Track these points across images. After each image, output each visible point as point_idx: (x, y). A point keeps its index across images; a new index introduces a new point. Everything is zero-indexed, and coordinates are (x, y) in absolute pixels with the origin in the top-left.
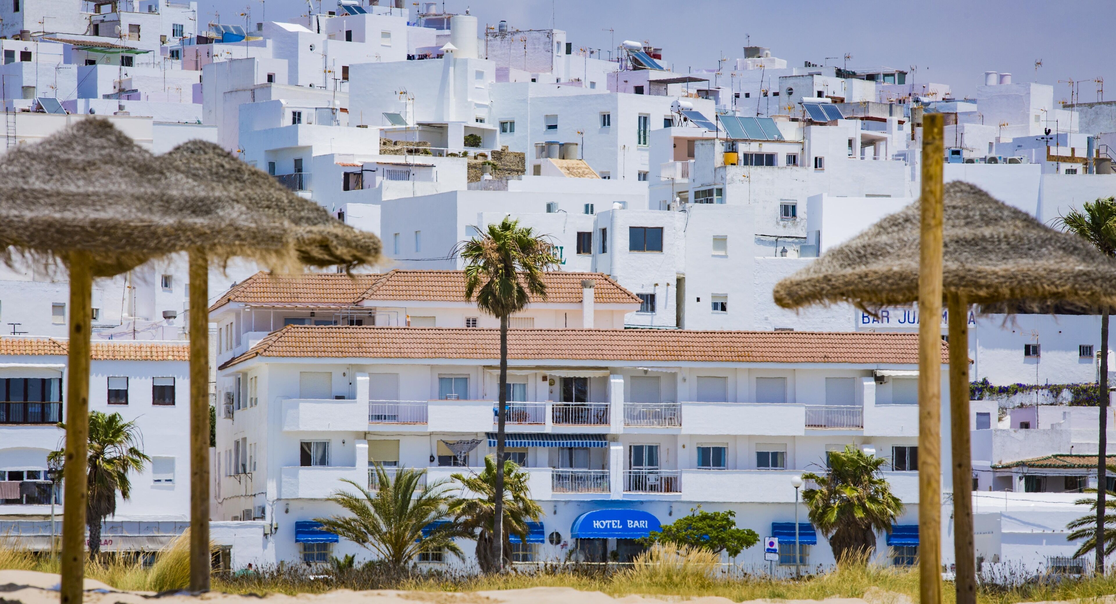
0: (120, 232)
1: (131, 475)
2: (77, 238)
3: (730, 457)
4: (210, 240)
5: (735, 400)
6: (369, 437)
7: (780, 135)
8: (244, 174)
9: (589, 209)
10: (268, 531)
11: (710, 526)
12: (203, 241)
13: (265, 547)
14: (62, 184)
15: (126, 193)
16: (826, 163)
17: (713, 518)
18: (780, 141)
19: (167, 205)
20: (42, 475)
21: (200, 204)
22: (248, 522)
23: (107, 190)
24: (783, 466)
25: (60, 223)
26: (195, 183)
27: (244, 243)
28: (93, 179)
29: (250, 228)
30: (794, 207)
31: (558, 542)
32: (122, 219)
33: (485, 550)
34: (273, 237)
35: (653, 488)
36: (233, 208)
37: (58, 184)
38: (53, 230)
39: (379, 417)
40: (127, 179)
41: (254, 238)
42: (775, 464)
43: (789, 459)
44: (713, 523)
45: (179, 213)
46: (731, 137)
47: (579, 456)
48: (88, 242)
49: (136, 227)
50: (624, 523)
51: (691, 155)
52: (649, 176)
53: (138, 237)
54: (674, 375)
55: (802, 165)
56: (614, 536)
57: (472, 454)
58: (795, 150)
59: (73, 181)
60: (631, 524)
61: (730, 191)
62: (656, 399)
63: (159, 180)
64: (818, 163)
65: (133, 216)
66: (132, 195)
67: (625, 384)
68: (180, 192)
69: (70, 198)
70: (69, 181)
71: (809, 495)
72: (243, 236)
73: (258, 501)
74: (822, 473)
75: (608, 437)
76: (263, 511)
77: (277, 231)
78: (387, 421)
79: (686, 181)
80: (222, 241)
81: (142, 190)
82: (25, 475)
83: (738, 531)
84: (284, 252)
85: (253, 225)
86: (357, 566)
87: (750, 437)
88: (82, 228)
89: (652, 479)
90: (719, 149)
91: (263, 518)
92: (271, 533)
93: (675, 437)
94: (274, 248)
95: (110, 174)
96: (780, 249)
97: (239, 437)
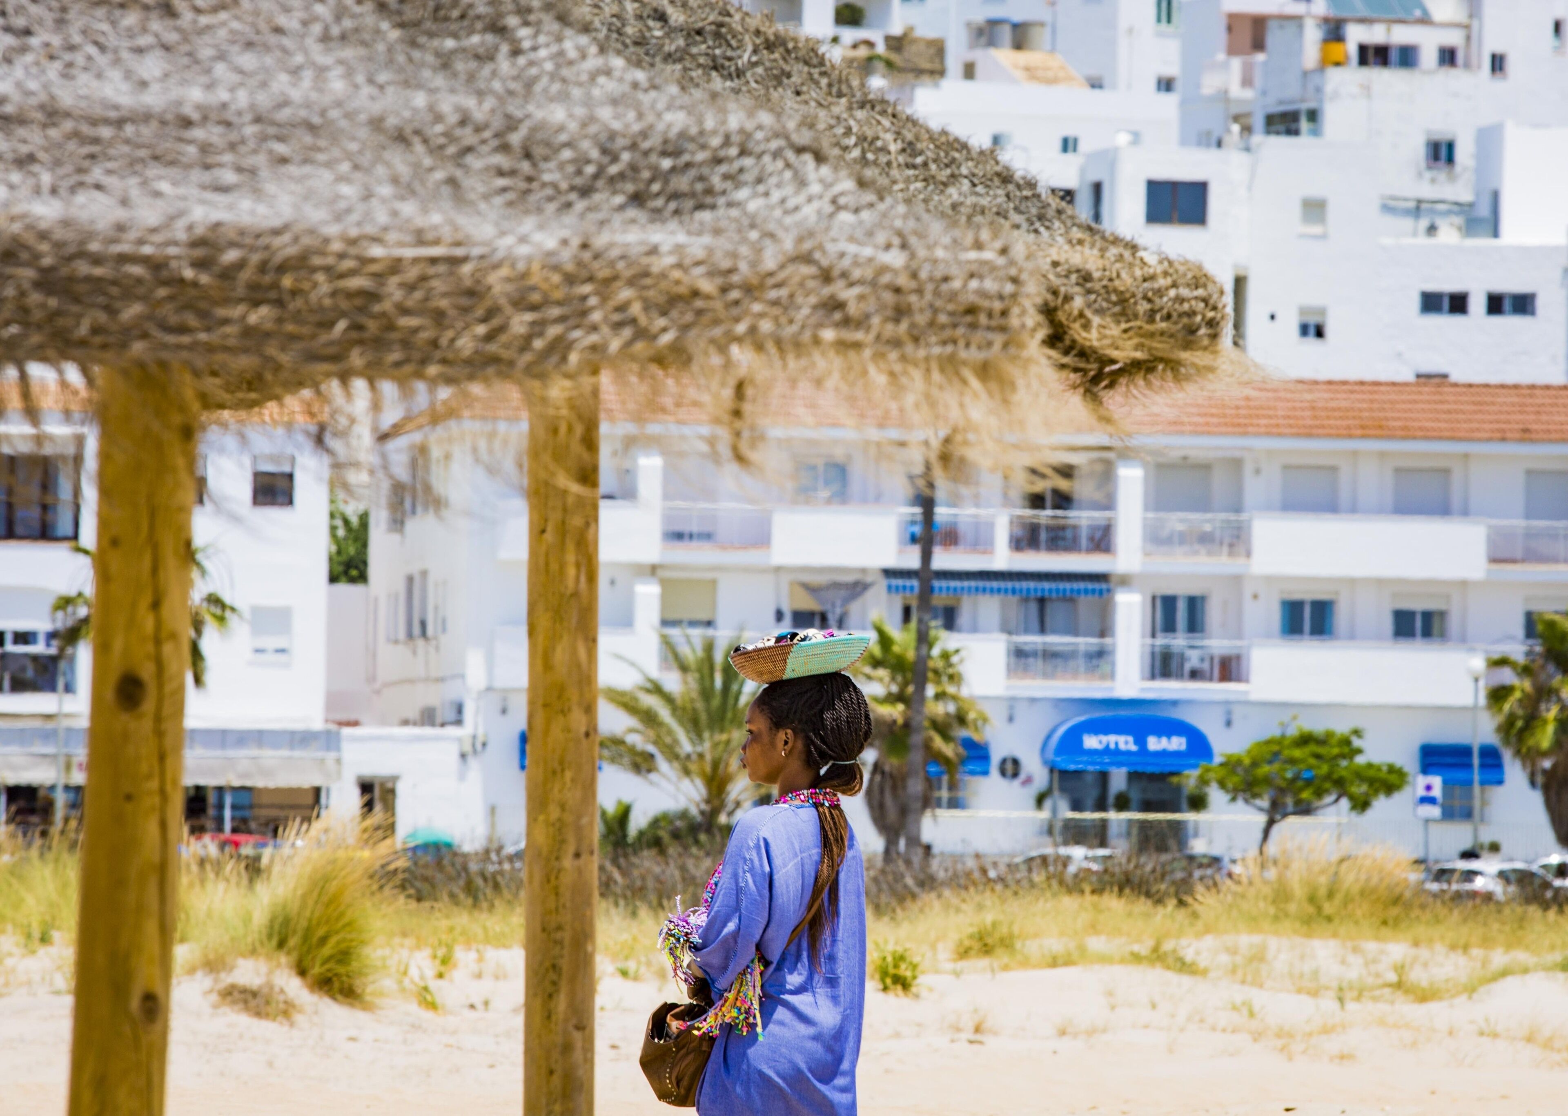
0: (323, 285)
1: (210, 643)
2: (132, 311)
3: (1341, 617)
4: (716, 322)
5: (1353, 509)
6: (661, 573)
7: (1425, 11)
8: (741, 46)
9: (1068, 145)
10: (468, 748)
11: (1318, 756)
12: (685, 328)
13: (462, 777)
14: (67, 74)
15: (349, 116)
16: (1511, 64)
17: (1323, 741)
18: (1425, 20)
19: (525, 167)
20: (41, 640)
21: (666, 163)
22: (428, 731)
23: (263, 100)
24: (1443, 636)
25: (58, 245)
26: (640, 75)
27: (859, 336)
28: (206, 53)
29: (884, 269)
30: (1450, 146)
31: (1015, 775)
32: (332, 230)
33: (882, 792)
34: (971, 310)
35: (1195, 675)
36: (801, 183)
37: (53, 70)
38: (28, 274)
39: (679, 536)
40: (349, 53)
41: (900, 313)
42: (1427, 633)
43: (1454, 623)
44: (1321, 750)
45: (580, 205)
46: (1333, 13)
47: (1056, 613)
48: (182, 329)
49: (395, 266)
50: (1141, 741)
51: (1258, 45)
52: (1178, 85)
53: (405, 311)
54: (1236, 464)
55: (1467, 65)
56: (1120, 764)
57: (855, 608)
58: (1453, 39)
59: (117, 62)
60: (1154, 744)
61: (1331, 115)
62: (1203, 504)
63: (486, 57)
64: (1498, 63)
65: (382, 217)
66: (376, 123)
67: (1146, 479)
68: (580, 111)
69: (106, 132)
70: (102, 60)
71: (1498, 695)
72: (853, 309)
73: (451, 692)
74: (1517, 651)
75: (1113, 580)
76: (460, 709)
77: (990, 285)
78: (695, 544)
79: (1248, 94)
80: (766, 326)
81: (420, 100)
82: (9, 638)
83: (1370, 766)
84: (1013, 371)
85: (895, 259)
86: (638, 822)
87: (1380, 582)
88: (156, 265)
89: (1193, 660)
90: (1313, 35)
91: (459, 722)
92: (475, 751)
93: (1237, 580)
94: (974, 355)
95: (278, 30)
96: (1424, 223)
97: (415, 569)
